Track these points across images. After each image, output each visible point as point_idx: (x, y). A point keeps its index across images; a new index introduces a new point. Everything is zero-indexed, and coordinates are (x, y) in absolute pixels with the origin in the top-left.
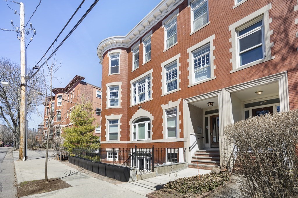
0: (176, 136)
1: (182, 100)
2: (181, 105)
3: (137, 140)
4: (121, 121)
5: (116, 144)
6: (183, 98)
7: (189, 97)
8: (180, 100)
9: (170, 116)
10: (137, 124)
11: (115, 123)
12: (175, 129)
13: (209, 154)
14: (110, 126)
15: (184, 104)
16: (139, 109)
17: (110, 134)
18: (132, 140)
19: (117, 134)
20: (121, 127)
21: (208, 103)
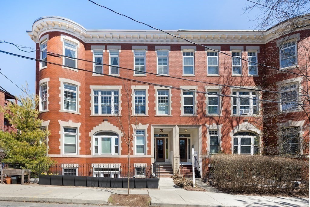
0: (144, 153)
1: (150, 125)
2: (149, 128)
3: (100, 155)
4: (80, 130)
5: (75, 159)
6: (150, 123)
7: (155, 124)
8: (148, 125)
9: (139, 135)
10: (100, 137)
11: (72, 132)
12: (143, 147)
13: (162, 167)
14: (65, 135)
15: (151, 128)
16: (104, 121)
17: (65, 145)
18: (93, 154)
19: (74, 145)
20: (81, 138)
21: (160, 130)
